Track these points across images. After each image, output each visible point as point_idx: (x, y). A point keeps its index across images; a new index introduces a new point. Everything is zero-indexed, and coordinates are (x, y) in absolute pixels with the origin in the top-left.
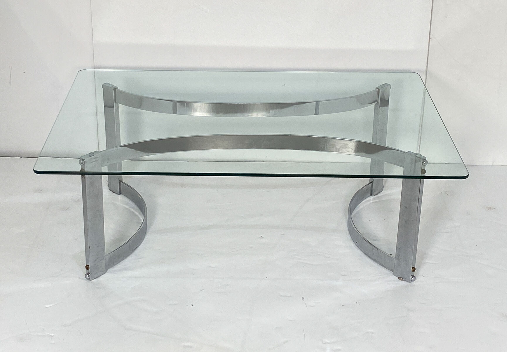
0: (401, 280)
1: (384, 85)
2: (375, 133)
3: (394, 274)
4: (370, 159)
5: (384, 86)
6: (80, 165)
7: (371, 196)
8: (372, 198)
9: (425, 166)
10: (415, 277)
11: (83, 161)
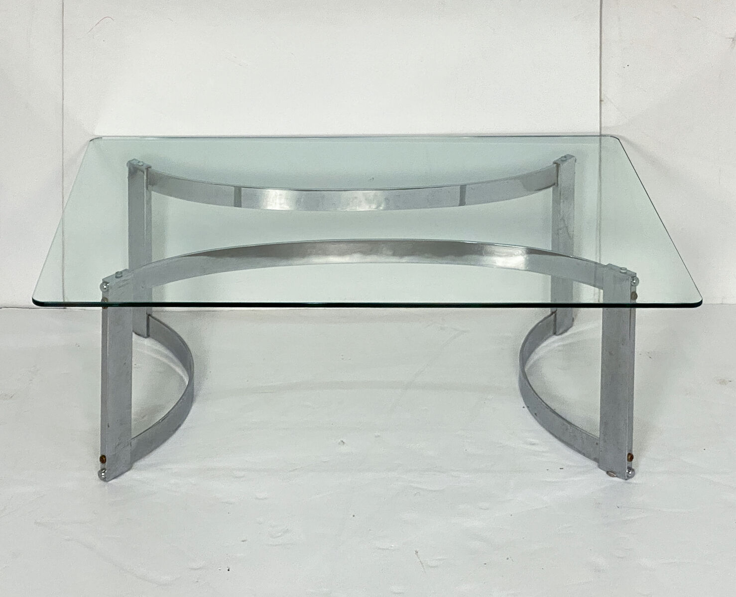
0: (613, 477)
1: (565, 157)
2: (556, 233)
3: (599, 467)
4: (550, 276)
5: (565, 159)
6: (101, 292)
7: (554, 336)
8: (555, 338)
9: (636, 286)
10: (633, 470)
11: (106, 285)
